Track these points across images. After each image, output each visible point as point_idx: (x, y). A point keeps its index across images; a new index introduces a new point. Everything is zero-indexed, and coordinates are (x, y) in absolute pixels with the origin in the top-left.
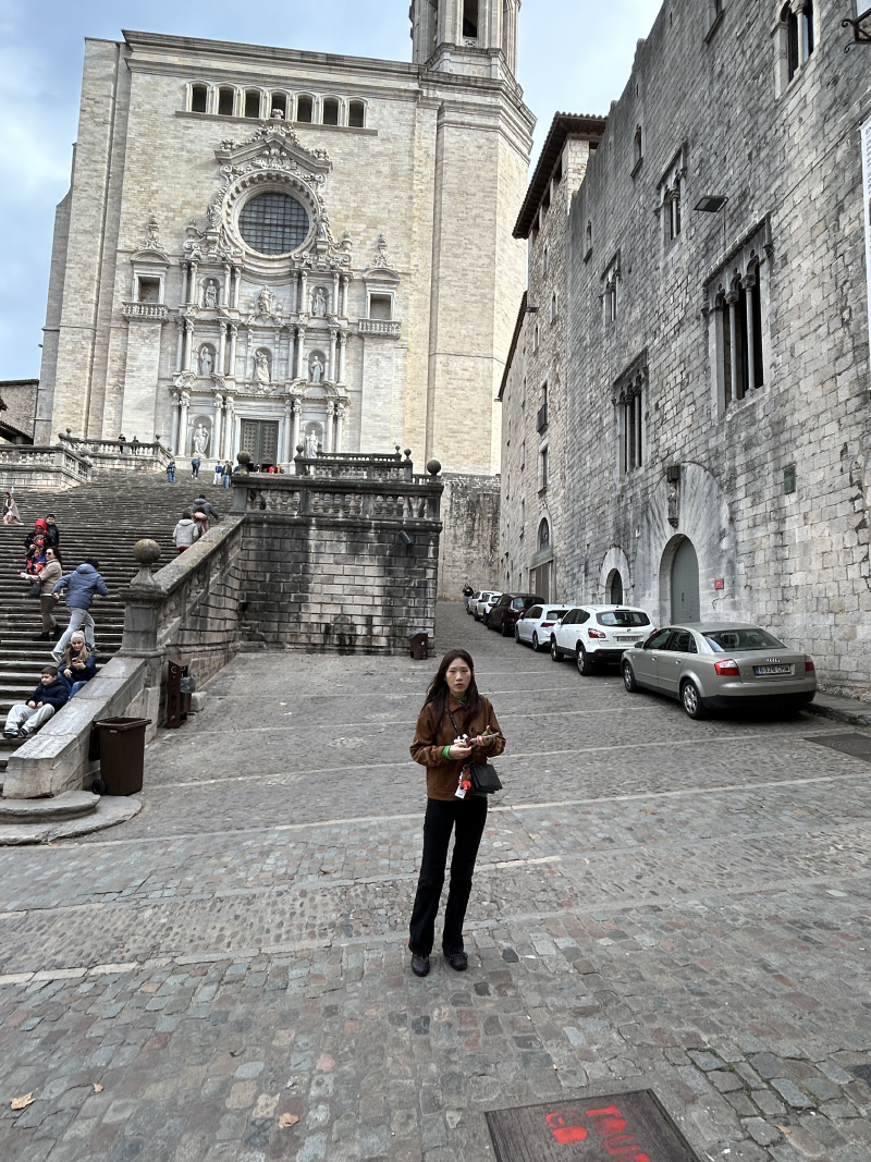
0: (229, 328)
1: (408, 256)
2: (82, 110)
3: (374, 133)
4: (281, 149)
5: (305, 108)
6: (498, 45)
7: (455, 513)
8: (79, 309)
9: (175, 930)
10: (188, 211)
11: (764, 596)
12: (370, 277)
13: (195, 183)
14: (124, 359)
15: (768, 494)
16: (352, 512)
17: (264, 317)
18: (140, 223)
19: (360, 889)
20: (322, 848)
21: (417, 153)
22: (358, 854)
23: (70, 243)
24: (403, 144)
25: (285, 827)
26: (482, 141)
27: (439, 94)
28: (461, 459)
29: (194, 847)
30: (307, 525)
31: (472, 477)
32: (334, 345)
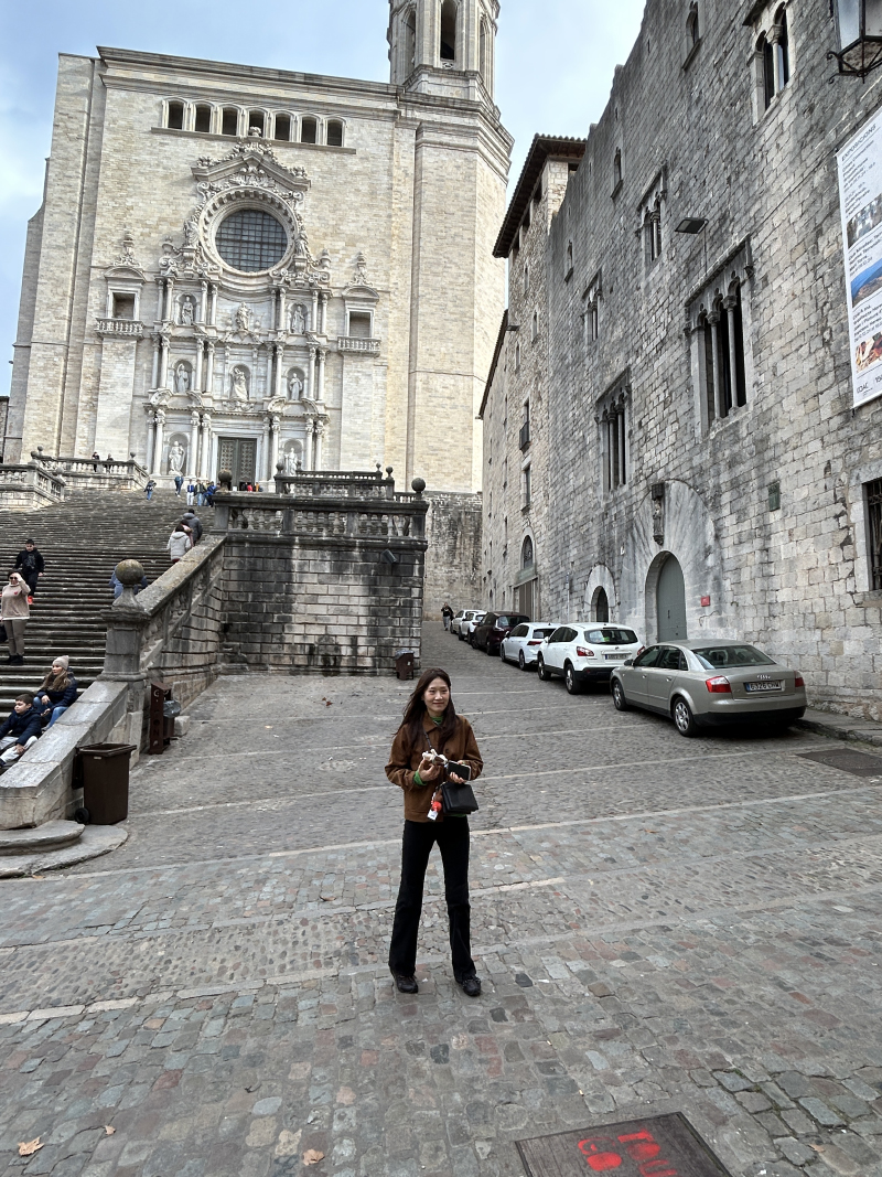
0: (206, 345)
1: (387, 274)
2: (56, 126)
3: (353, 152)
4: (259, 167)
5: (283, 126)
6: (476, 68)
7: (436, 531)
8: (51, 326)
9: (174, 963)
10: (164, 228)
11: (750, 613)
12: (349, 295)
13: (171, 199)
14: (98, 375)
15: (753, 511)
16: (336, 531)
17: (242, 335)
18: (115, 239)
19: (362, 916)
20: (319, 875)
21: (396, 172)
22: (357, 879)
23: (42, 259)
24: (382, 163)
25: (279, 854)
26: (460, 161)
27: (418, 115)
28: (442, 476)
29: (186, 876)
30: (289, 544)
31: (453, 495)
32: (313, 363)
